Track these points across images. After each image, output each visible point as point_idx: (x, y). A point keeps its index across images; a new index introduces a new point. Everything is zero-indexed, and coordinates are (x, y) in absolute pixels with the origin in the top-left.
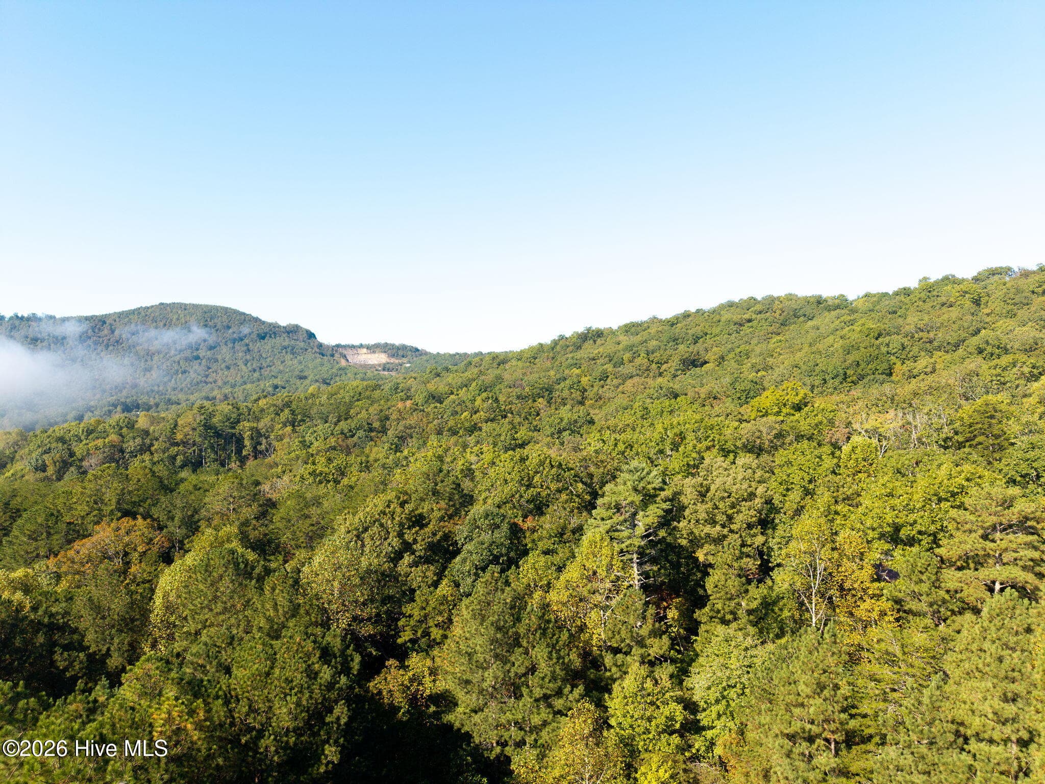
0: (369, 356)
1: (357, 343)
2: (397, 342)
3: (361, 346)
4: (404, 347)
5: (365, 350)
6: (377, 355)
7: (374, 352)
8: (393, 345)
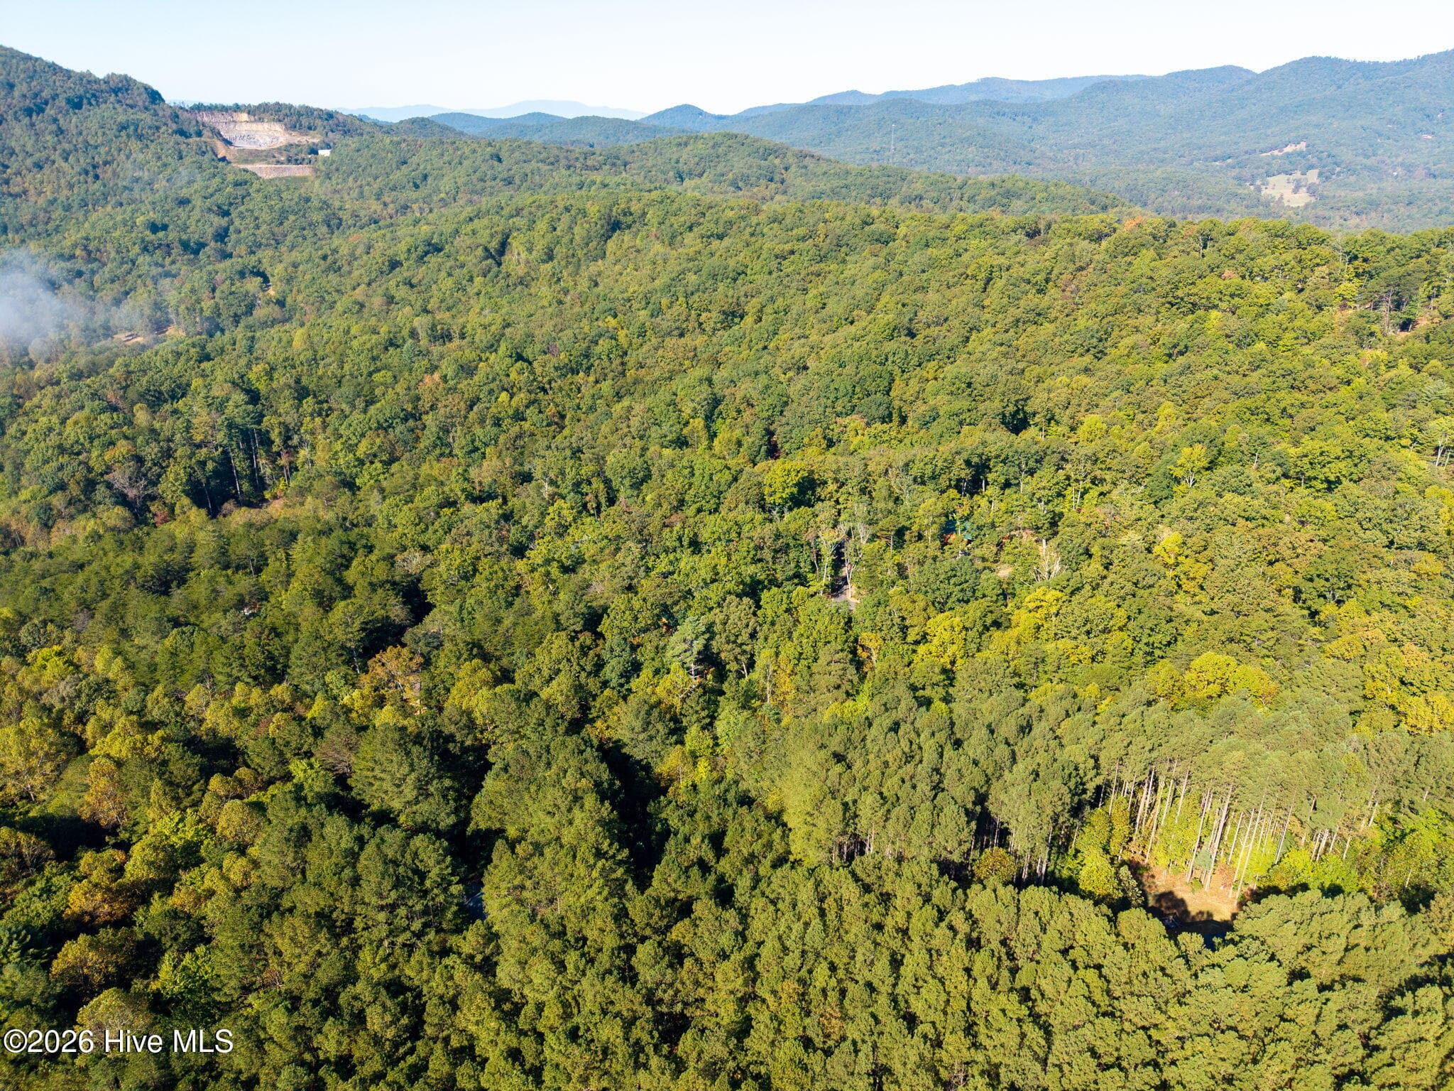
0: (255, 126)
1: (229, 102)
2: (297, 101)
3: (237, 108)
4: (309, 112)
5: (244, 117)
6: (266, 125)
7: (261, 120)
8: (290, 107)
